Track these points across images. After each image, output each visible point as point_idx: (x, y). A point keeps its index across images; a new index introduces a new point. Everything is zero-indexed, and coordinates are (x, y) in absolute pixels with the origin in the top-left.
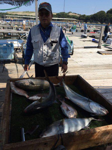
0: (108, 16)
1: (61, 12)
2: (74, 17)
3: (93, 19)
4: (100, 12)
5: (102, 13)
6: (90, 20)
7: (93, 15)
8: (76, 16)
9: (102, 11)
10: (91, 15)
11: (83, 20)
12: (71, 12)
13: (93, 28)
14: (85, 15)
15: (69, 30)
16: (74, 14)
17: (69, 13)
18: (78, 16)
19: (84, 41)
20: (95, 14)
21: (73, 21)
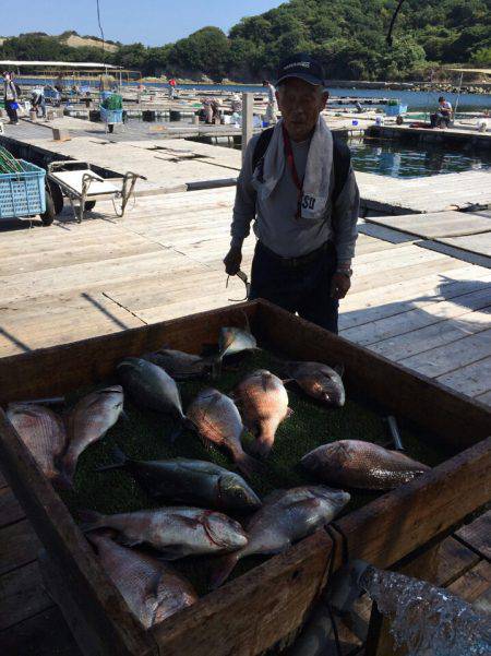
0: (235, 48)
1: (28, 35)
2: (92, 55)
3: (178, 63)
4: (201, 31)
5: (210, 35)
6: (168, 67)
7: (175, 46)
8: (103, 51)
9: (208, 29)
10: (167, 47)
11: (134, 66)
12: (74, 33)
13: (193, 103)
14: (139, 46)
15: (87, 114)
16: (91, 43)
17: (66, 35)
18: (112, 49)
19: (174, 160)
20: (183, 43)
21: (96, 75)
